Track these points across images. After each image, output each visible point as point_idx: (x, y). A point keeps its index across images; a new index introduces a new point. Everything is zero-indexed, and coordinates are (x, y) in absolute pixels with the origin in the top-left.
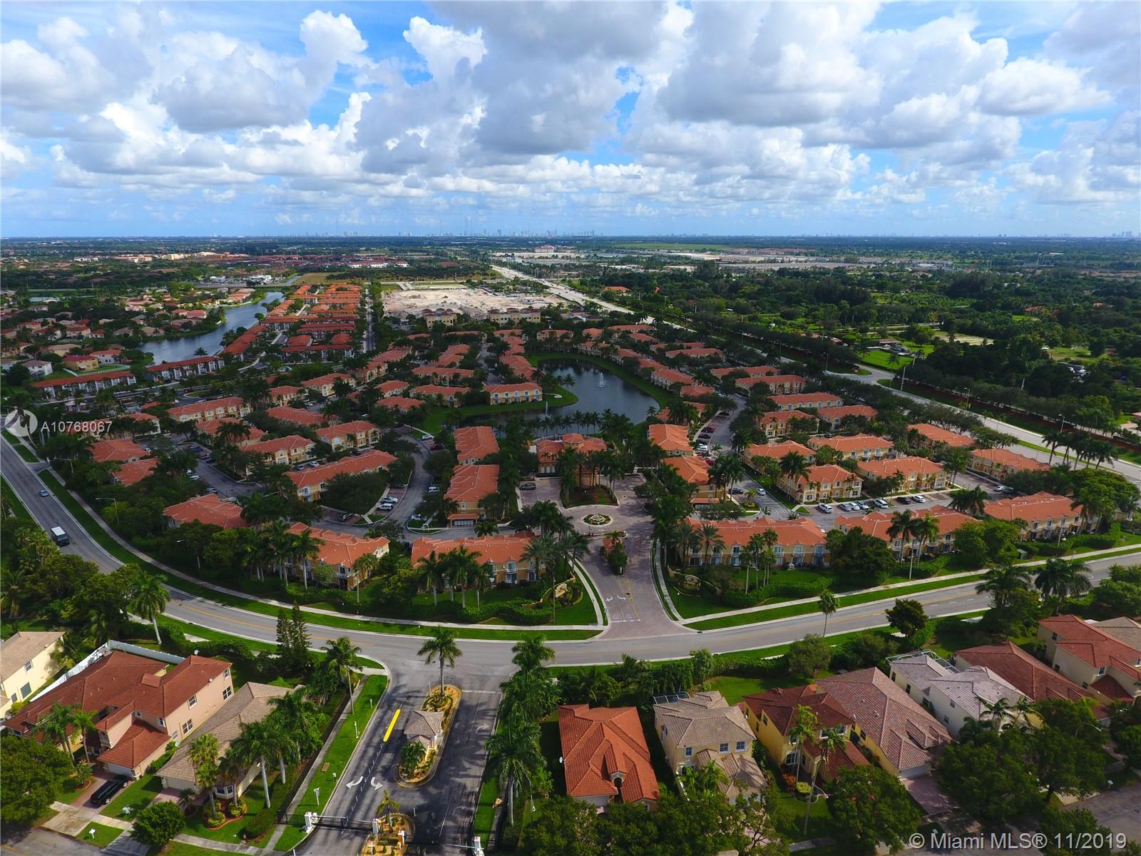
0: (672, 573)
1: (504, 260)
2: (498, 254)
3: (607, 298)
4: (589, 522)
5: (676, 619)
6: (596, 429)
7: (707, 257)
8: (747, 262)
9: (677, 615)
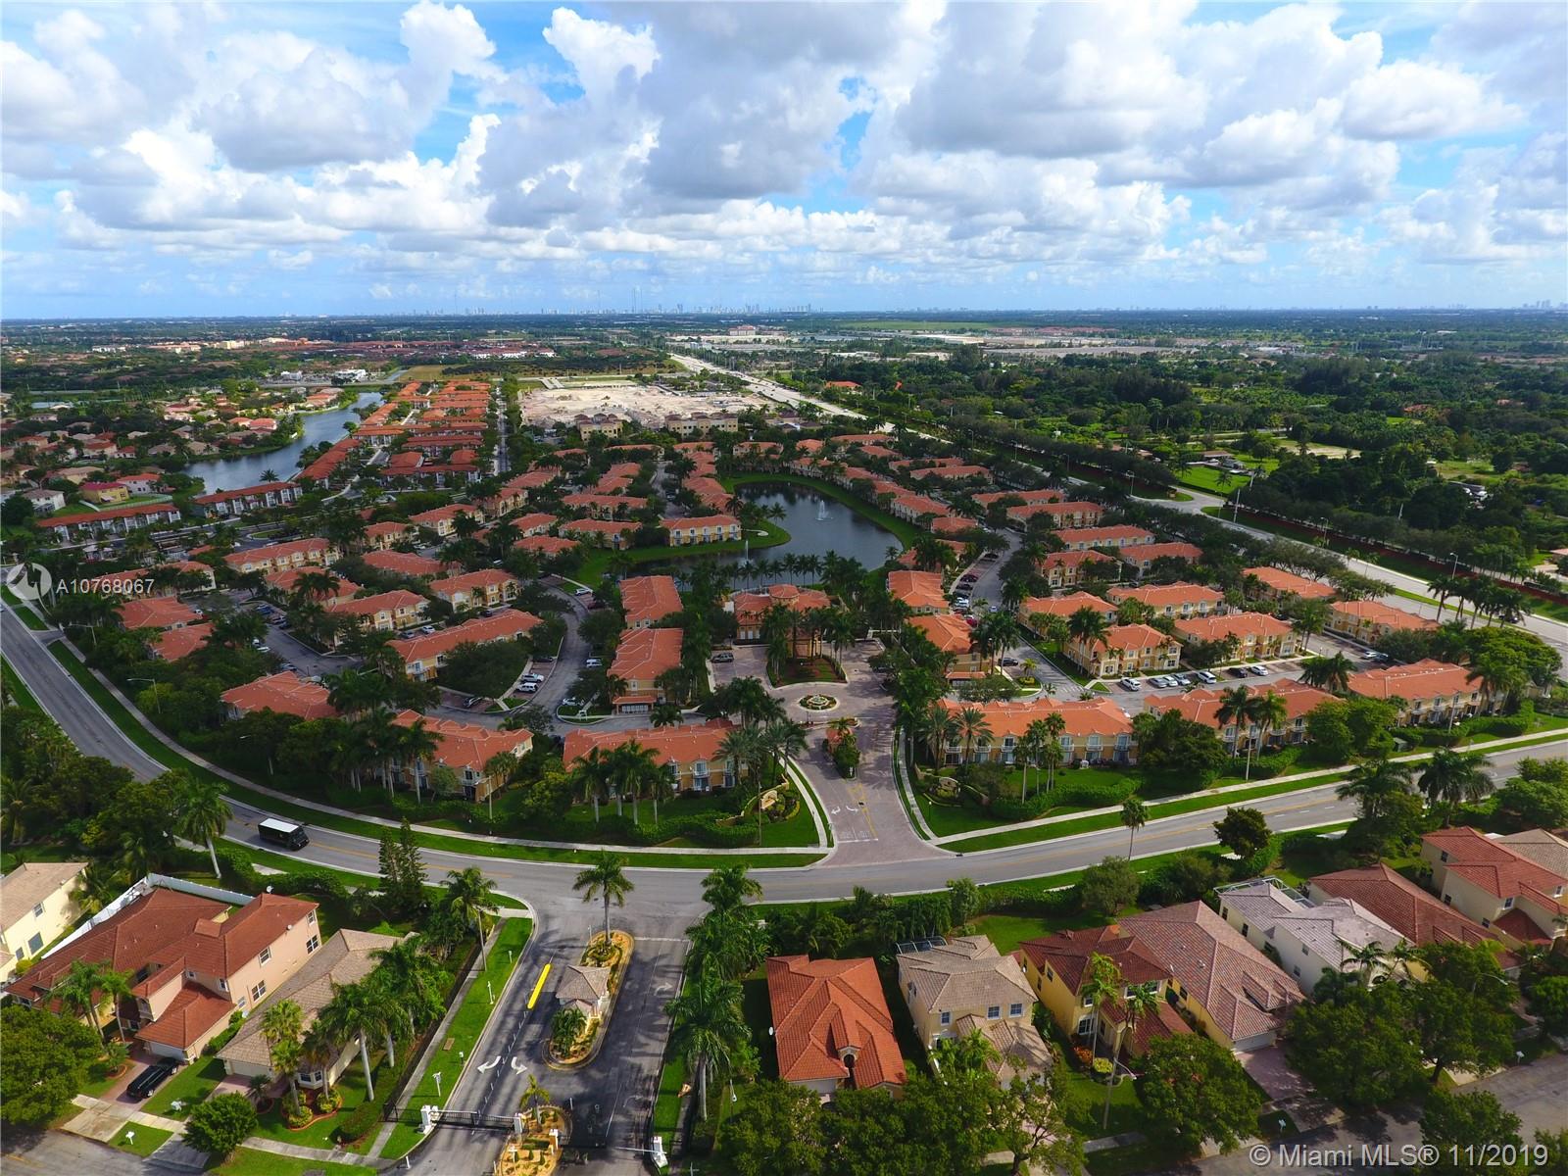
0: (921, 774)
1: (687, 346)
2: (679, 338)
3: (829, 397)
4: (806, 706)
5: (926, 838)
6: (816, 578)
7: (966, 340)
8: (1021, 346)
9: (929, 832)
